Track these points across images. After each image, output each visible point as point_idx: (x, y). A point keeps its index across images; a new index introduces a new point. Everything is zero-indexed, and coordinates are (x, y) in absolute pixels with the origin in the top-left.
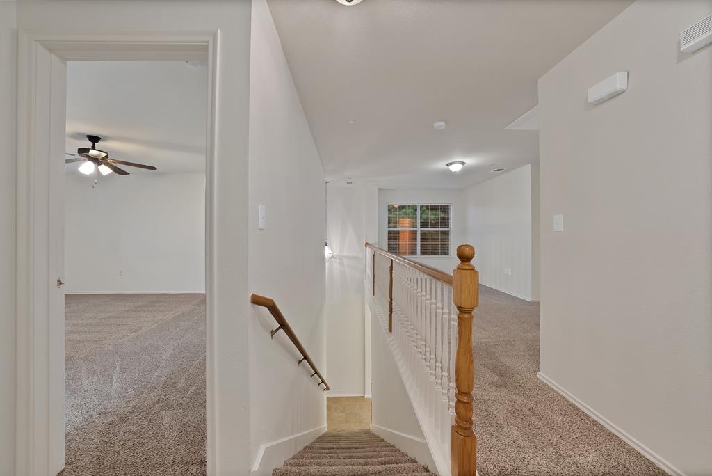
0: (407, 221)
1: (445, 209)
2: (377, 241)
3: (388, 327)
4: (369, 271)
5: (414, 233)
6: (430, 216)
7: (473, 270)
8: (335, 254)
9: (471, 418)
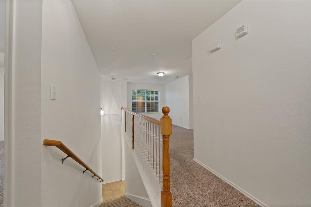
0: (141, 98)
1: (157, 92)
2: (127, 107)
3: (132, 147)
4: (123, 121)
5: (144, 103)
6: (151, 95)
7: (169, 118)
8: (106, 113)
9: (169, 186)
